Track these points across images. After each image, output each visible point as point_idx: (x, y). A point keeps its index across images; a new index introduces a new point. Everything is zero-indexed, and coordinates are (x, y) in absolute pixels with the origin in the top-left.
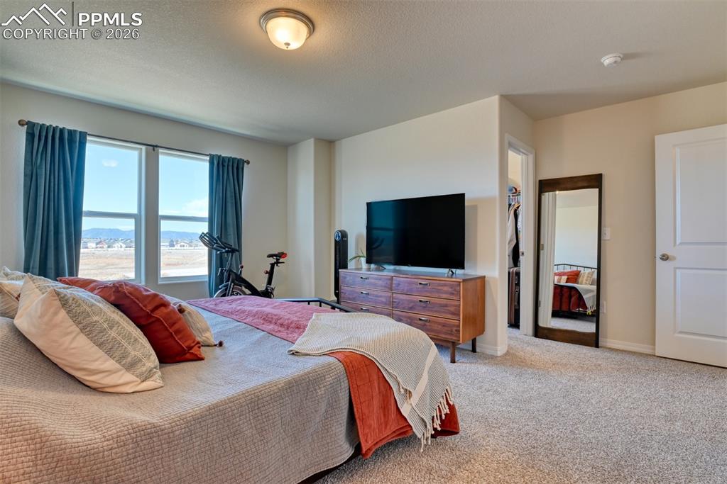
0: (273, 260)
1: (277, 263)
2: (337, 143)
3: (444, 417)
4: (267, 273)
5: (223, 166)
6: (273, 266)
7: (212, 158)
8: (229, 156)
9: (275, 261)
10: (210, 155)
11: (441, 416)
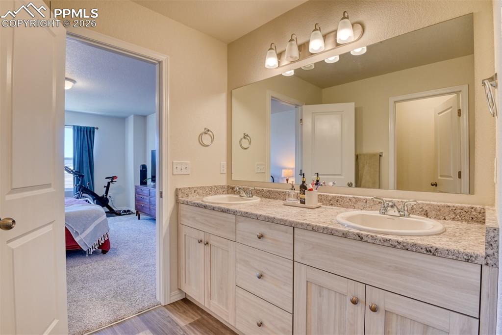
0: (109, 180)
1: (112, 182)
2: (148, 117)
3: (101, 244)
4: (105, 187)
5: (81, 131)
6: (109, 183)
7: (74, 126)
8: (84, 126)
9: (111, 180)
10: (73, 126)
11: (99, 244)
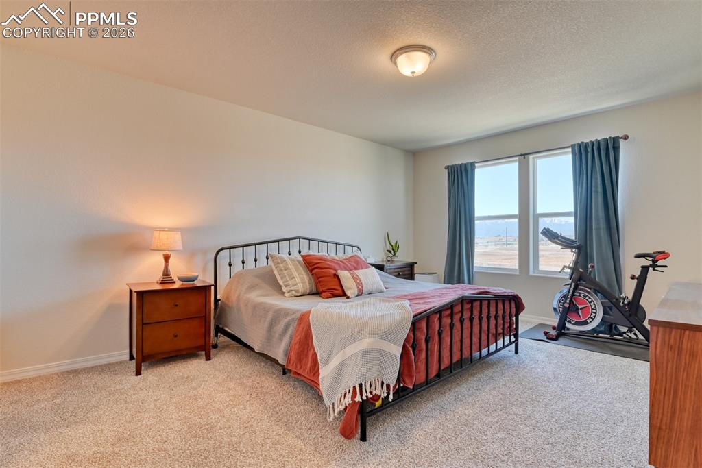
0: (647, 262)
1: (653, 266)
4: (634, 277)
6: (645, 269)
9: (651, 263)
10: (573, 146)
